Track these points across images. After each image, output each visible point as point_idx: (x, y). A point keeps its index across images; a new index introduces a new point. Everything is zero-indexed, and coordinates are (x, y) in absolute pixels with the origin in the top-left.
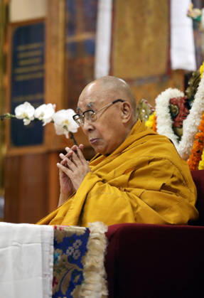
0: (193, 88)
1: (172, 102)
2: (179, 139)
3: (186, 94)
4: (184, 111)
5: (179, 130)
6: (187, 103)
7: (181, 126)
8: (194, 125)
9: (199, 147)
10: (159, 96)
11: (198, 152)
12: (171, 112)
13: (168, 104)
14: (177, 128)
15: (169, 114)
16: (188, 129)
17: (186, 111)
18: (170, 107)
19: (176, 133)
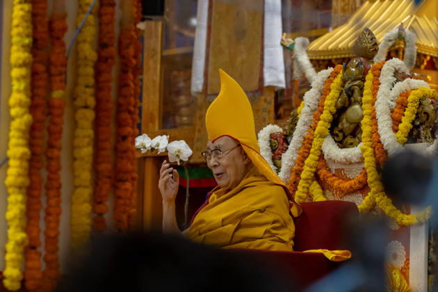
0: (291, 126)
1: (272, 136)
2: (278, 171)
3: (285, 130)
4: (282, 145)
5: (278, 162)
6: (286, 139)
7: (280, 159)
8: (292, 160)
9: (295, 178)
10: (261, 131)
11: (294, 183)
12: (271, 146)
13: (268, 139)
14: (276, 159)
15: (270, 148)
16: (286, 162)
17: (285, 145)
18: (270, 141)
19: (275, 164)
